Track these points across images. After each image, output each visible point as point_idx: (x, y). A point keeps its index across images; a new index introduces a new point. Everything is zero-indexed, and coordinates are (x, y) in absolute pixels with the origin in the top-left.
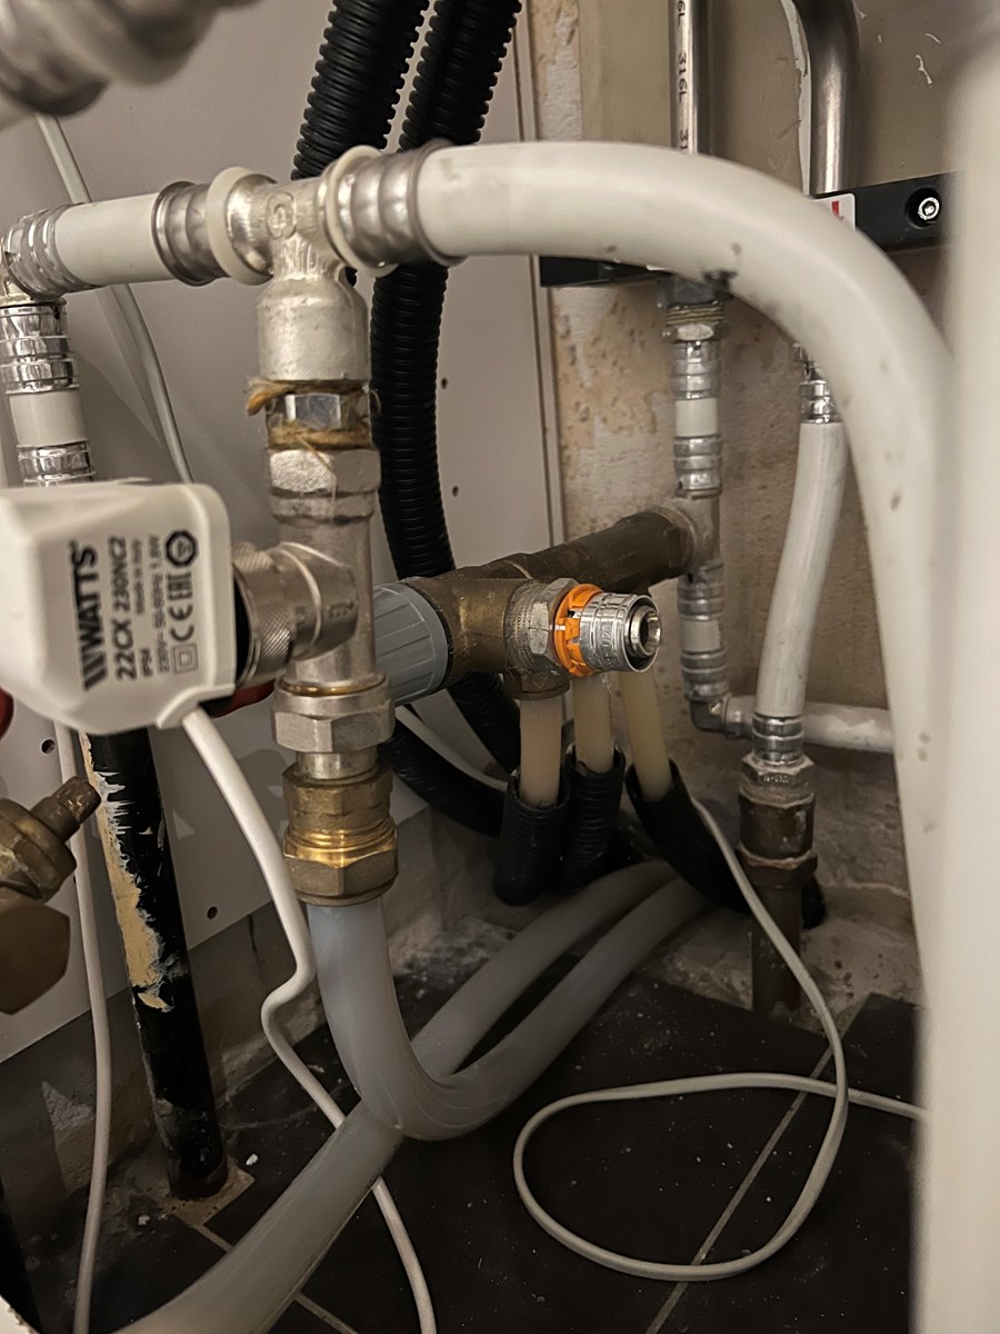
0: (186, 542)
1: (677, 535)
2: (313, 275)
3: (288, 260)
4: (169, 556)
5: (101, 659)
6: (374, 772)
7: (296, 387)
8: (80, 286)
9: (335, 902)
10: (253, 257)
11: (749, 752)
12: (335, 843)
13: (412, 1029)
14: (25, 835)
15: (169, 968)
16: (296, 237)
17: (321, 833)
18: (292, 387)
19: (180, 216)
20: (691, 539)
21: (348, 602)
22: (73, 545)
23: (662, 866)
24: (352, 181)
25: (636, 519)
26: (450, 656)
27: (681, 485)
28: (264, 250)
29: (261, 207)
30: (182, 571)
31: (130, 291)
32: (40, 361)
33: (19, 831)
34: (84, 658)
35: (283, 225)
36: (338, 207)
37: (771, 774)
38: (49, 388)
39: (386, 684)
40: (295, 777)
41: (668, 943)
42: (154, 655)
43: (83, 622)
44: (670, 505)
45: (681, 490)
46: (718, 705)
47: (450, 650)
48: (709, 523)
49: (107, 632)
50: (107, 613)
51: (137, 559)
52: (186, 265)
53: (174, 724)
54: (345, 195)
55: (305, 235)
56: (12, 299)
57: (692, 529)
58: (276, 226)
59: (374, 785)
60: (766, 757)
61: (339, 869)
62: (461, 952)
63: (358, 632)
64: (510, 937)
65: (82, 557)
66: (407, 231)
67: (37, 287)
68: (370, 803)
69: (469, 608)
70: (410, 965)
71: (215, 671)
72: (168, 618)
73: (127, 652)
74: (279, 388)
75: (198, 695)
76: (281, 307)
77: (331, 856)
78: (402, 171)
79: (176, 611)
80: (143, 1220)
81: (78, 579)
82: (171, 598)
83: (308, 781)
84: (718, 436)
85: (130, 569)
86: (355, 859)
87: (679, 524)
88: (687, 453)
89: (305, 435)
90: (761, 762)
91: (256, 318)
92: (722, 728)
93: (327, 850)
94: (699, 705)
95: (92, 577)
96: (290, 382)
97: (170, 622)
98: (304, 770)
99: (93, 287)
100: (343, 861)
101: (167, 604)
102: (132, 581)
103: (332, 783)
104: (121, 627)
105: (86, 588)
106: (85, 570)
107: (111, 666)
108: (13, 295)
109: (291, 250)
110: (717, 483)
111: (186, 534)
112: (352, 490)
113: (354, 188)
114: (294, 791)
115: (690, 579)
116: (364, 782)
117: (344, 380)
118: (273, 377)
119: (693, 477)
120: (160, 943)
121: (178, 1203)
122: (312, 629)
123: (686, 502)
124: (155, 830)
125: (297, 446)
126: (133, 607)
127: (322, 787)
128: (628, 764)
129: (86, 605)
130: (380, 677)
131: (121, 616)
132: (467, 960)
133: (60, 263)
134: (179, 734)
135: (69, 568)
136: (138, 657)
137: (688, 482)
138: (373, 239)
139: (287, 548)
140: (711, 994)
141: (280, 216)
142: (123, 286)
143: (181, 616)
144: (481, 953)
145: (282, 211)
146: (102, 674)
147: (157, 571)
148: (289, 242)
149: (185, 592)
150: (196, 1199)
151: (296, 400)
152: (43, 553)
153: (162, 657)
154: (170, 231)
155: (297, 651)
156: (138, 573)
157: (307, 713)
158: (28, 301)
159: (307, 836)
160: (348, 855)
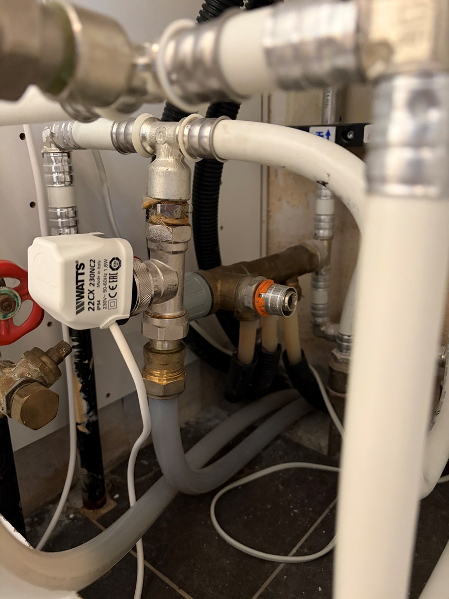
0: (117, 261)
1: (312, 256)
2: (171, 159)
3: (162, 152)
4: (111, 267)
5: (83, 304)
6: (179, 348)
7: (161, 201)
8: (79, 148)
9: (160, 398)
10: (148, 149)
11: (334, 348)
12: (162, 375)
13: (186, 450)
14: (44, 363)
15: (91, 417)
16: (166, 145)
17: (157, 371)
18: (160, 201)
19: (122, 130)
20: (318, 258)
21: (175, 284)
22: (77, 262)
23: (294, 392)
24: (189, 127)
25: (295, 248)
26: (212, 304)
27: (316, 234)
28: (153, 146)
29: (154, 131)
30: (115, 272)
31: (99, 153)
32: (61, 174)
33: (42, 361)
34: (77, 303)
35: (162, 139)
36: (183, 135)
37: (342, 359)
38: (63, 185)
39: (187, 315)
40: (148, 348)
41: (295, 424)
42: (101, 303)
43: (78, 290)
44: (310, 243)
45: (316, 236)
46: (324, 327)
47: (213, 301)
48: (326, 252)
49: (86, 294)
50: (87, 287)
51: (99, 268)
52: (121, 146)
53: (106, 327)
54: (186, 132)
55: (169, 144)
56: (52, 150)
57: (318, 254)
58: (159, 139)
59: (179, 354)
60: (341, 351)
61: (163, 385)
62: (209, 420)
63: (177, 295)
64: (229, 416)
65: (80, 266)
66: (208, 148)
67: (62, 146)
68: (176, 361)
69: (222, 285)
70: (187, 424)
71: (123, 308)
72: (108, 289)
73: (92, 301)
74: (155, 201)
75: (116, 318)
76: (158, 171)
77: (159, 380)
78: (209, 126)
79: (111, 287)
80: (71, 516)
81: (78, 274)
82: (110, 282)
83: (153, 350)
84: (333, 215)
85: (96, 271)
86: (169, 382)
87: (313, 251)
88: (320, 221)
89: (164, 220)
90: (339, 353)
91: (148, 173)
92: (325, 337)
93: (160, 378)
94: (316, 326)
95: (83, 274)
96: (159, 199)
97: (109, 291)
98: (152, 346)
99: (85, 149)
100: (165, 382)
101: (108, 284)
102: (96, 275)
103: (163, 352)
104: (91, 292)
105: (80, 278)
106: (80, 271)
107: (86, 306)
108: (52, 148)
109: (163, 149)
110: (331, 234)
111: (117, 259)
112: (180, 241)
113: (190, 130)
114: (148, 354)
115: (317, 273)
116: (175, 353)
117: (180, 199)
118: (153, 197)
119: (321, 232)
120: (88, 406)
121: (86, 510)
122: (160, 293)
123: (317, 242)
124: (89, 361)
125: (160, 224)
126: (96, 285)
127: (158, 353)
128: (283, 349)
129: (79, 284)
130: (184, 312)
131: (91, 288)
132: (210, 424)
133: (72, 138)
134: (107, 331)
135: (76, 270)
136: (96, 303)
137: (319, 233)
138: (195, 150)
139: (153, 261)
140: (311, 447)
141: (161, 136)
142: (97, 150)
143: (113, 289)
144: (216, 421)
145: (161, 134)
146: (83, 309)
147: (106, 272)
148: (163, 146)
149: (115, 280)
150: (93, 509)
151: (161, 206)
152: (66, 265)
153: (105, 304)
154: (117, 134)
155: (154, 301)
156: (99, 273)
157: (155, 325)
158: (58, 151)
159: (151, 372)
160: (167, 380)
